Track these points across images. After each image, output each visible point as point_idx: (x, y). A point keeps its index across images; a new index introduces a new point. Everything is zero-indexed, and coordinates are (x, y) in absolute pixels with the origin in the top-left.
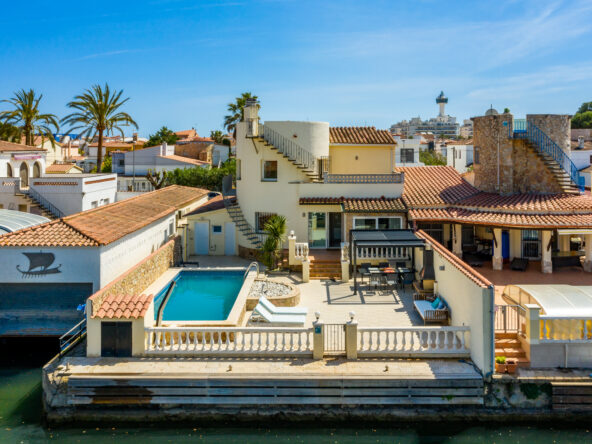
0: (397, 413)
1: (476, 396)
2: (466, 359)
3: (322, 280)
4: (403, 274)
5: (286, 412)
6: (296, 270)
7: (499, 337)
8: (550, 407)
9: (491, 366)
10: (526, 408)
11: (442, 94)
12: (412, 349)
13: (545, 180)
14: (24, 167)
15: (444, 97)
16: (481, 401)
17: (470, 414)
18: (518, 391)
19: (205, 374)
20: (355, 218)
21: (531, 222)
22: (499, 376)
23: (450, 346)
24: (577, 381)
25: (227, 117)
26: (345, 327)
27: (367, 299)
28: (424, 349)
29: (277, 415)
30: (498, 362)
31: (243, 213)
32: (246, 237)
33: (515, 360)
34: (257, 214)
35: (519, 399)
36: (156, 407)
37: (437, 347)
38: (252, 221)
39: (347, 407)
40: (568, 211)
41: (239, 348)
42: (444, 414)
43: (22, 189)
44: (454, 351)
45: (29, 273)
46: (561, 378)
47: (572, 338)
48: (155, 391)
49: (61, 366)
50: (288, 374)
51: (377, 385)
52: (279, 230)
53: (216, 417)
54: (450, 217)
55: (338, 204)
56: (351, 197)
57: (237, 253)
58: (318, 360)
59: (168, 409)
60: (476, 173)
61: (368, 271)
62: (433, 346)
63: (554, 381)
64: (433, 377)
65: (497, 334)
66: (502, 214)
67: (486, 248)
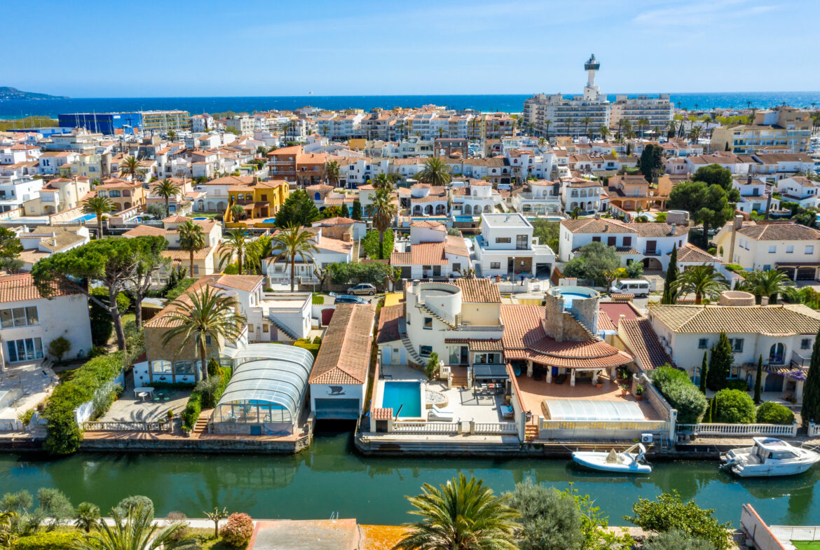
1: (517, 448)
2: (516, 435)
3: (458, 388)
6: (444, 381)
8: (543, 452)
9: (524, 438)
10: (534, 453)
11: (593, 58)
12: (496, 429)
13: (580, 334)
15: (595, 63)
17: (514, 454)
18: (532, 447)
20: (476, 354)
22: (527, 442)
23: (511, 429)
24: (554, 443)
26: (470, 423)
27: (479, 401)
28: (500, 431)
30: (527, 436)
31: (411, 344)
32: (413, 357)
33: (533, 436)
34: (420, 346)
36: (402, 451)
38: (418, 350)
43: (264, 315)
44: (512, 432)
45: (331, 394)
46: (548, 443)
48: (402, 446)
49: (362, 435)
51: (481, 444)
54: (526, 357)
55: (466, 342)
56: (473, 339)
57: (408, 364)
58: (459, 435)
59: (407, 452)
62: (504, 429)
63: (545, 443)
64: (502, 441)
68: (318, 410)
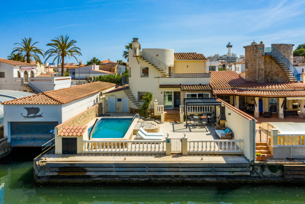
0: (207, 179)
1: (246, 171)
2: (241, 155)
3: (170, 122)
4: (210, 119)
5: (152, 179)
6: (158, 118)
7: (258, 144)
8: (283, 176)
9: (254, 157)
10: (271, 177)
11: (229, 43)
12: (214, 150)
13: (281, 75)
14: (26, 73)
15: (230, 45)
16: (249, 174)
17: (243, 180)
18: (267, 169)
19: (113, 161)
20: (186, 93)
21: (273, 94)
22: (258, 162)
23: (233, 149)
24: (296, 164)
25: (125, 52)
26: (181, 140)
27: (192, 130)
28: (220, 151)
29: (148, 180)
30: (257, 155)
31: (132, 92)
32: (133, 103)
33: (266, 155)
34: (139, 93)
35: (267, 173)
36: (89, 177)
37: (227, 149)
38: (136, 96)
39: (182, 176)
40: (292, 89)
41: (129, 150)
42: (230, 180)
43: (24, 83)
44: (235, 151)
45: (27, 117)
46: (288, 163)
47: (294, 144)
48: (88, 169)
49: (42, 158)
50: (154, 161)
51: (197, 166)
52: (149, 99)
53: (118, 181)
54: (233, 93)
55: (178, 87)
56: (185, 84)
57: (129, 112)
58: (168, 155)
59: (95, 178)
60: (246, 73)
61: (193, 118)
62: (225, 149)
63: (285, 164)
64: (225, 162)
65: (256, 143)
66: (259, 91)
67: (251, 107)
68: (14, 136)
